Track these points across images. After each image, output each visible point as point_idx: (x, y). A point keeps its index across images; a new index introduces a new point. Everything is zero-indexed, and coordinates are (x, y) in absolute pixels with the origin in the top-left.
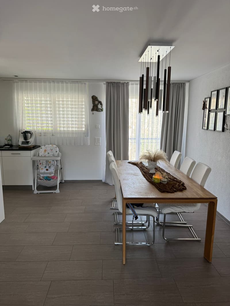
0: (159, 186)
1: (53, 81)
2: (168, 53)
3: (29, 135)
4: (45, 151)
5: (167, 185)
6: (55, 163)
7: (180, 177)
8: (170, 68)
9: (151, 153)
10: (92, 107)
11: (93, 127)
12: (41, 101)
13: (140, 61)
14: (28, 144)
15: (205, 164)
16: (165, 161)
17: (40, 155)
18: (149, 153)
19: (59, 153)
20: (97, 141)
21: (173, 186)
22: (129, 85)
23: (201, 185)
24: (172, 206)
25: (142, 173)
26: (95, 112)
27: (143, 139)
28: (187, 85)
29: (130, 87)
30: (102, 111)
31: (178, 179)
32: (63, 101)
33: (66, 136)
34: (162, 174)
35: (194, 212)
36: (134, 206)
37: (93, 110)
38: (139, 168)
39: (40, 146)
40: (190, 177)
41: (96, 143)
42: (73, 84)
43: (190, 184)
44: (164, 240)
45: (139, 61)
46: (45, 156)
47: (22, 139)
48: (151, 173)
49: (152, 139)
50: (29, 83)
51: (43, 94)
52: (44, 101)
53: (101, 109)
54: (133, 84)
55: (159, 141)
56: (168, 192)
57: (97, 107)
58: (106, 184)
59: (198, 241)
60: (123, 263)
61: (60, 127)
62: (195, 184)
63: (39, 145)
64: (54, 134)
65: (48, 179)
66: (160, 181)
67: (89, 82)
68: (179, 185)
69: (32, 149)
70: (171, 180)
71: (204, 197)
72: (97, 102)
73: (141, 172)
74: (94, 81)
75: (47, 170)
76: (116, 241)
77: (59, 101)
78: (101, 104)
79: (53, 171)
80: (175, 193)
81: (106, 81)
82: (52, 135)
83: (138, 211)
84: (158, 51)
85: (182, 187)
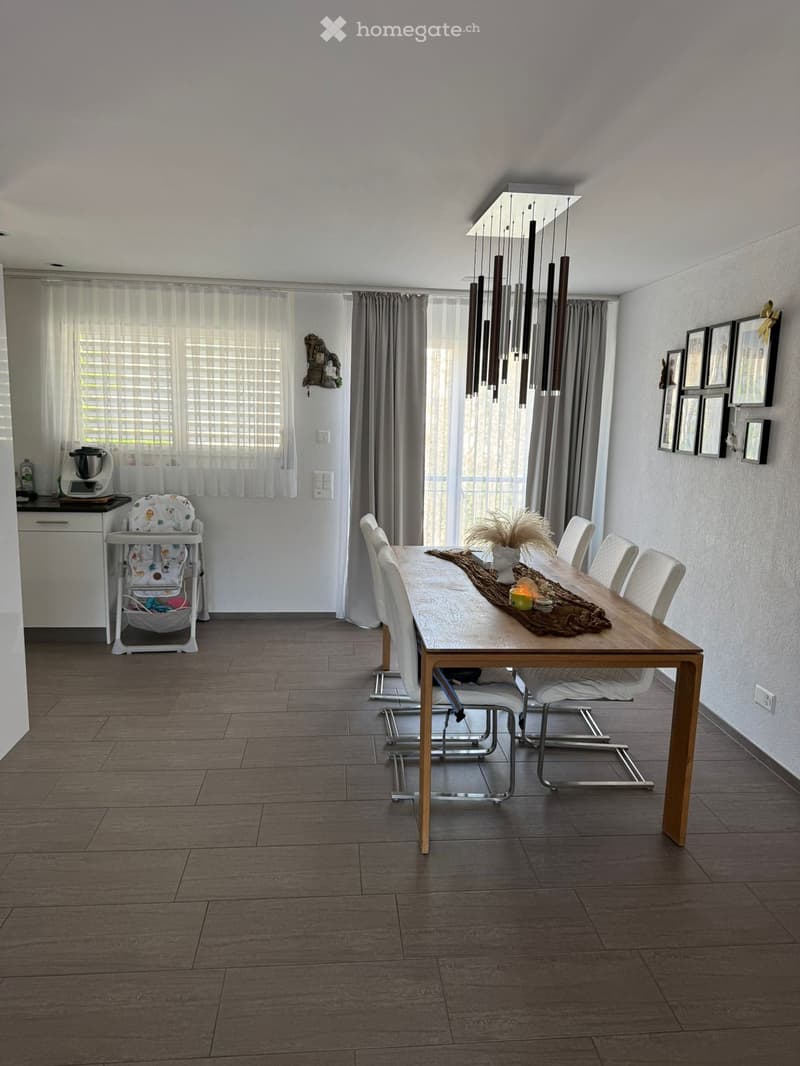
0: (531, 619)
1: (180, 285)
2: (558, 213)
3: (96, 460)
4: (150, 514)
5: (553, 617)
6: (182, 553)
7: (590, 595)
8: (565, 261)
9: (501, 519)
10: (306, 374)
11: (308, 436)
12: (136, 347)
13: (471, 233)
14: (92, 491)
15: (668, 556)
16: (545, 544)
17: (134, 526)
18: (496, 521)
19: (198, 521)
20: (320, 484)
21: (571, 619)
22: (427, 303)
23: (657, 617)
24: (567, 681)
25: (474, 584)
26: (313, 389)
27: (471, 479)
28: (612, 307)
29: (430, 309)
30: (338, 384)
31: (586, 599)
32: (210, 351)
33: (219, 466)
34: (537, 583)
35: (632, 700)
36: (454, 681)
37: (307, 382)
38: (462, 568)
39: (128, 500)
40: (622, 595)
41: (316, 491)
42: (245, 296)
43: (621, 615)
44: (542, 786)
45: (469, 234)
46: (149, 533)
47: (70, 476)
48: (502, 584)
49: (498, 480)
50: (96, 290)
51: (143, 325)
52: (147, 349)
53: (336, 380)
54: (439, 302)
55: (522, 487)
56: (557, 634)
57: (323, 372)
58: (347, 625)
59: (645, 789)
60: (421, 850)
61: (198, 436)
62: (636, 613)
63: (125, 493)
64: (177, 460)
65: (158, 606)
66: (531, 606)
67: (296, 290)
68: (589, 616)
69: (107, 507)
70: (566, 603)
71: (665, 648)
72: (323, 355)
73: (472, 580)
74: (312, 289)
75: (157, 577)
76: (394, 790)
77: (196, 350)
78: (336, 364)
79: (178, 581)
80: (579, 637)
81: (354, 289)
82: (170, 463)
83: (464, 696)
84: (530, 207)
85: (599, 623)
